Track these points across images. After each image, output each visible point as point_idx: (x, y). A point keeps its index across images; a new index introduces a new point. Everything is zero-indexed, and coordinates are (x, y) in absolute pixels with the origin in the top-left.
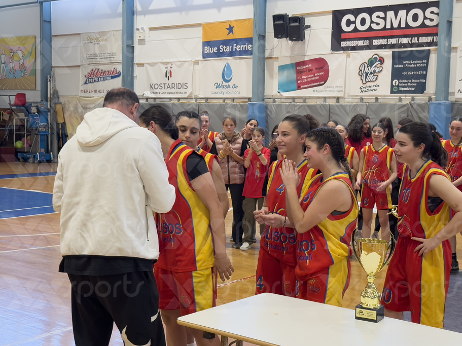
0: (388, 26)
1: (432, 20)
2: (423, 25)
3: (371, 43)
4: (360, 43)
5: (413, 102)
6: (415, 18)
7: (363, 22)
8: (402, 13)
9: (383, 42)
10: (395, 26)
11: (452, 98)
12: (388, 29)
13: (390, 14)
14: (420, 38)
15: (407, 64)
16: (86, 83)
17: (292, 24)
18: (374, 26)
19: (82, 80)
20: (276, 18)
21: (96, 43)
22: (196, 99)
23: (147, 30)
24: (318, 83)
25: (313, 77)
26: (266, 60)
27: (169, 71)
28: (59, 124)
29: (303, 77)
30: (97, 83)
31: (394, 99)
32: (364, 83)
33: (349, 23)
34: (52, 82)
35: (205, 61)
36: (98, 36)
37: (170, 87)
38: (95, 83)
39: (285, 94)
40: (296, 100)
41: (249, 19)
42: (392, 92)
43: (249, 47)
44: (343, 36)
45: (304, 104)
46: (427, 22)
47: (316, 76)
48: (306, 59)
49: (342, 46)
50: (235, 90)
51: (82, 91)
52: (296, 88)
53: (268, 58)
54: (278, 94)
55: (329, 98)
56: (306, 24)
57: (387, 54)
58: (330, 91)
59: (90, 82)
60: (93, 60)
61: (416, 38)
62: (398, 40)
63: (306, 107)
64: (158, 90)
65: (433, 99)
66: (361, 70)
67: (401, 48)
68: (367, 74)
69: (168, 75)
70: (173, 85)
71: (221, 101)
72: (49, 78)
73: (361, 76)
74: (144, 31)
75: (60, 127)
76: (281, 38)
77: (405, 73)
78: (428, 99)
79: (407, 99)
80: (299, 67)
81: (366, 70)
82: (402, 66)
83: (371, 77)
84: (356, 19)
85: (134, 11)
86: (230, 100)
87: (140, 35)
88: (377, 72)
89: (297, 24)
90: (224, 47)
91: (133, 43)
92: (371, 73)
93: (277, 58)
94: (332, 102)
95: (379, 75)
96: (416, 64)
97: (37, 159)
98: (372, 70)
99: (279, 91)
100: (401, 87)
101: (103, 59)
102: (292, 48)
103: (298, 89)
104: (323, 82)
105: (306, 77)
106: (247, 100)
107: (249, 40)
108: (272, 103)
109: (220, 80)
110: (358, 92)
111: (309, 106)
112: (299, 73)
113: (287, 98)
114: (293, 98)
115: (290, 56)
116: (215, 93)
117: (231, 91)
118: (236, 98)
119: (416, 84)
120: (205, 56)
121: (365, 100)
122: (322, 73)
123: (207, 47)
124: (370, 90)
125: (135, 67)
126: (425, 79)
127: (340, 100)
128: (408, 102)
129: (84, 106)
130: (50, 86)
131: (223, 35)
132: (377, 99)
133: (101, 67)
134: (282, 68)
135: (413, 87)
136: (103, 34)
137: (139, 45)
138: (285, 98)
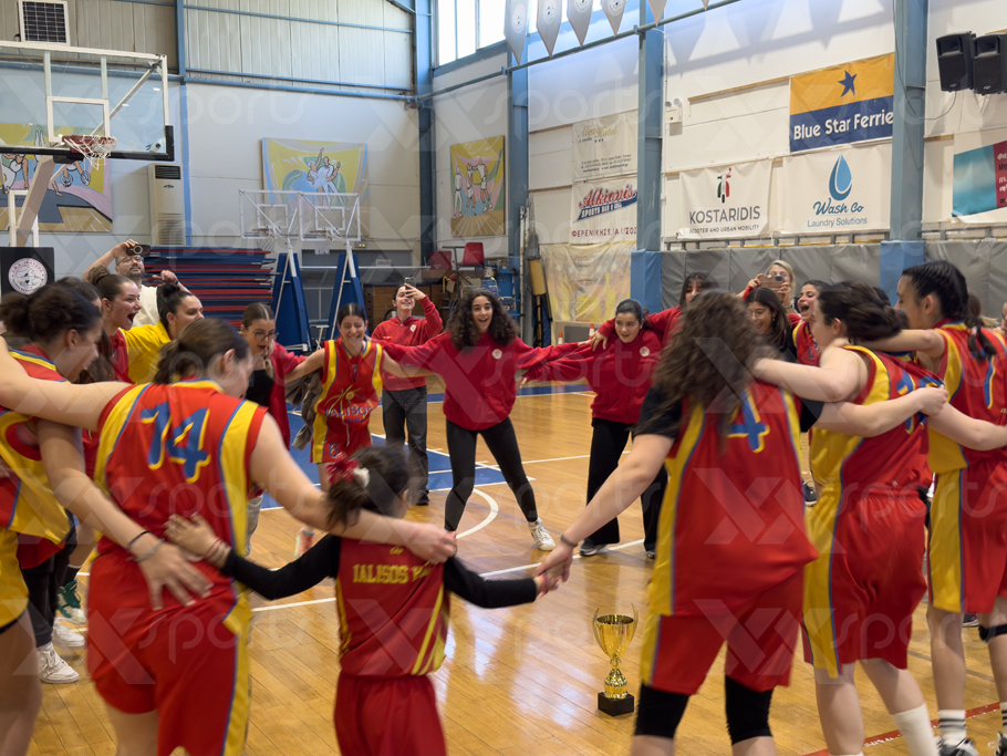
16: (580, 218)
17: (983, 55)
19: (574, 211)
21: (598, 140)
22: (777, 240)
23: (685, 103)
27: (724, 185)
28: (536, 296)
30: (599, 216)
34: (527, 219)
35: (796, 158)
36: (601, 126)
38: (595, 217)
39: (969, 220)
40: (995, 233)
50: (858, 215)
51: (574, 234)
52: (995, 203)
53: (929, 140)
54: (953, 221)
59: (588, 216)
60: (593, 173)
69: (723, 192)
71: (828, 240)
72: (522, 213)
74: (680, 105)
75: (539, 303)
76: (957, 89)
80: (1003, 154)
85: (662, 68)
86: (847, 239)
87: (671, 114)
90: (835, 123)
91: (659, 132)
93: (952, 137)
99: (955, 213)
101: (609, 170)
102: (987, 111)
103: (999, 207)
106: (880, 237)
107: (882, 105)
108: (938, 242)
109: (825, 196)
112: (1002, 168)
113: (973, 228)
114: (989, 228)
115: (981, 131)
116: (814, 224)
117: (849, 218)
118: (859, 234)
120: (797, 145)
123: (799, 127)
125: (664, 181)
129: (577, 262)
130: (524, 226)
131: (833, 97)
133: (606, 186)
134: (962, 160)
136: (609, 119)
137: (671, 134)
138: (969, 229)
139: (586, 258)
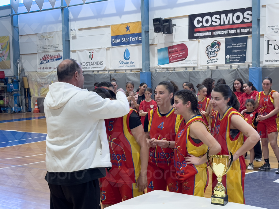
0: (222, 23)
1: (248, 19)
2: (243, 22)
3: (212, 34)
4: (205, 34)
5: (239, 68)
6: (238, 18)
7: (207, 21)
8: (230, 15)
9: (219, 33)
10: (226, 23)
11: (261, 65)
12: (222, 25)
13: (223, 16)
14: (241, 30)
15: (234, 45)
16: (41, 64)
17: (165, 24)
18: (214, 24)
19: (38, 61)
20: (155, 20)
21: (46, 39)
22: (109, 71)
23: (77, 30)
24: (182, 59)
25: (178, 55)
26: (150, 46)
27: (91, 55)
28: (25, 89)
29: (173, 55)
31: (227, 67)
32: (209, 58)
33: (199, 22)
34: (20, 63)
35: (113, 48)
37: (92, 64)
38: (46, 64)
39: (162, 66)
40: (169, 69)
41: (139, 22)
42: (226, 63)
43: (139, 39)
44: (196, 30)
45: (174, 71)
46: (245, 20)
47: (180, 55)
48: (174, 44)
49: (195, 36)
50: (132, 64)
51: (39, 68)
52: (169, 62)
53: (151, 45)
54: (158, 66)
55: (189, 67)
56: (173, 23)
57: (222, 40)
58: (189, 63)
59: (44, 63)
60: (45, 49)
61: (239, 30)
62: (229, 32)
63: (175, 73)
64: (85, 66)
65: (250, 66)
66: (207, 50)
67: (230, 36)
68: (211, 52)
69: (91, 57)
70: (95, 63)
71: (124, 71)
72: (18, 61)
73: (207, 53)
74: (75, 31)
75: (26, 91)
76: (158, 32)
77: (233, 51)
78: (247, 66)
79: (235, 66)
80: (170, 49)
81: (210, 50)
82: (232, 47)
83: (213, 54)
84: (203, 19)
85: (69, 19)
86: (129, 71)
87: (73, 33)
88: (216, 51)
89: (168, 24)
90: (125, 39)
91: (69, 38)
92: (213, 52)
93: (157, 44)
94: (191, 70)
95: (218, 53)
96: (240, 45)
97: (13, 110)
98: (213, 50)
99: (159, 64)
100: (231, 59)
101: (51, 49)
102: (165, 38)
103: (170, 63)
104: (185, 58)
105: (175, 55)
106: (139, 70)
107: (139, 35)
108: (154, 72)
109: (123, 59)
110: (206, 63)
111: (177, 73)
112: (170, 53)
113: (163, 68)
114: (167, 68)
115: (164, 43)
116: (120, 67)
117: (130, 65)
118: (133, 70)
119: (240, 58)
120: (113, 45)
121: (210, 68)
122: (184, 53)
123: (114, 40)
124: (213, 62)
125: (71, 53)
126: (245, 54)
127: (195, 69)
128: (236, 68)
129: (40, 77)
130: (19, 66)
131: (124, 32)
132: (217, 67)
133: (50, 54)
134: (160, 50)
135: (238, 59)
136: (50, 33)
137: (73, 39)
138: (162, 69)
139: (44, 76)
